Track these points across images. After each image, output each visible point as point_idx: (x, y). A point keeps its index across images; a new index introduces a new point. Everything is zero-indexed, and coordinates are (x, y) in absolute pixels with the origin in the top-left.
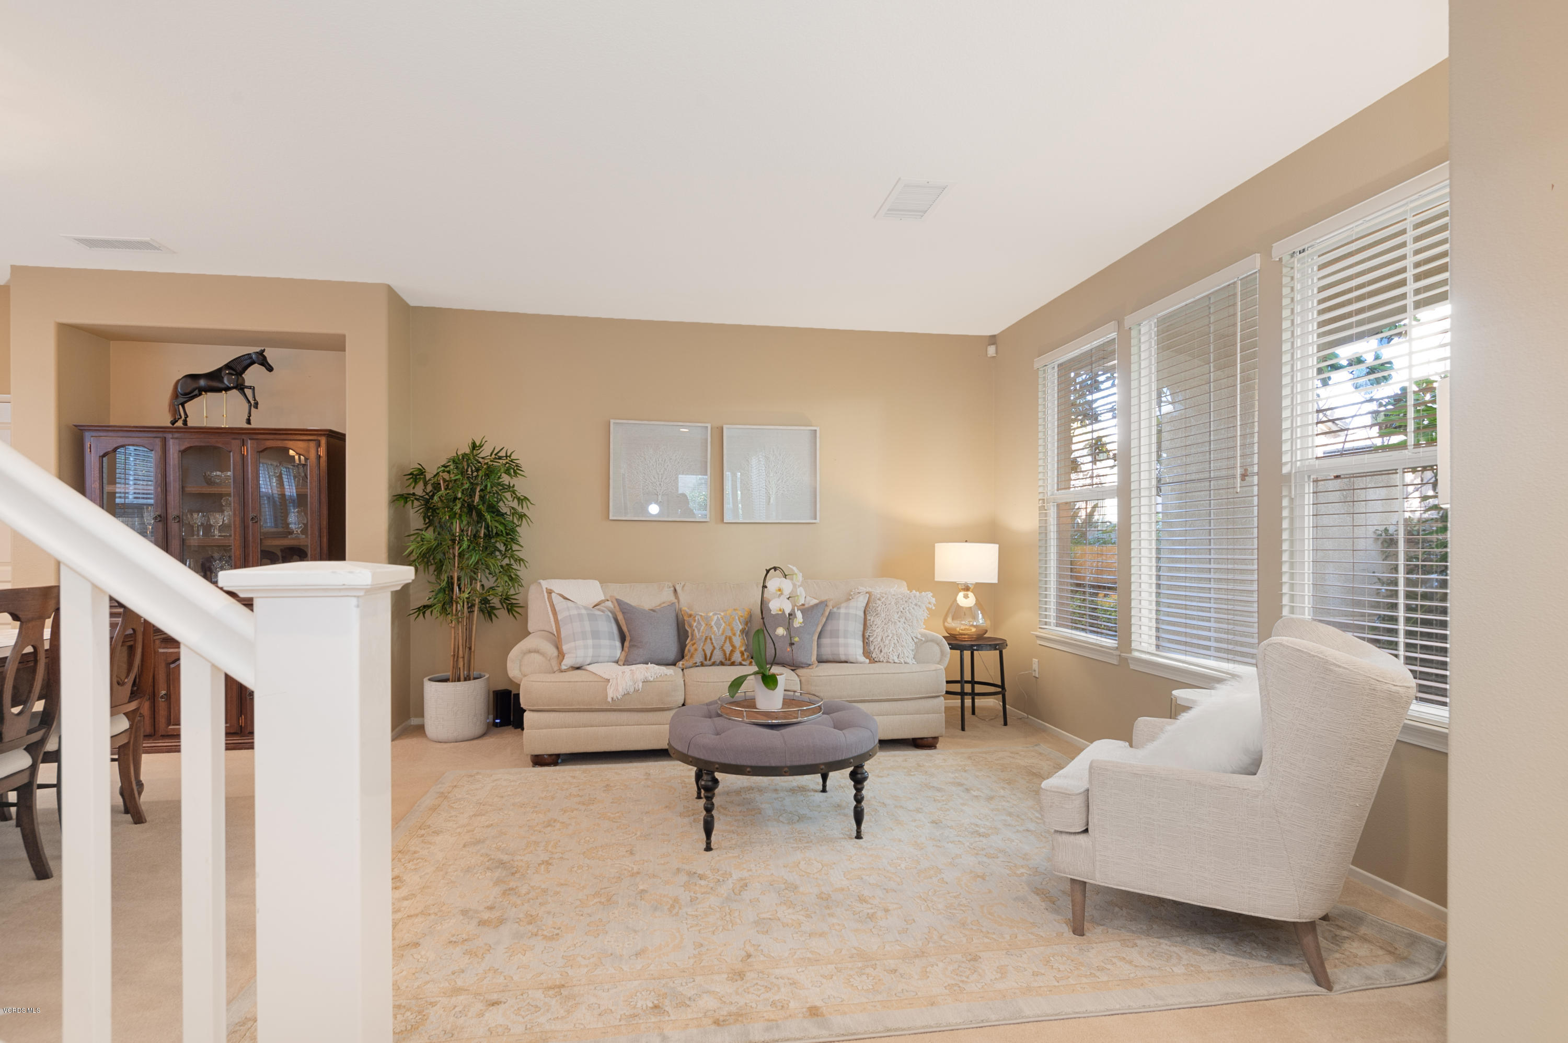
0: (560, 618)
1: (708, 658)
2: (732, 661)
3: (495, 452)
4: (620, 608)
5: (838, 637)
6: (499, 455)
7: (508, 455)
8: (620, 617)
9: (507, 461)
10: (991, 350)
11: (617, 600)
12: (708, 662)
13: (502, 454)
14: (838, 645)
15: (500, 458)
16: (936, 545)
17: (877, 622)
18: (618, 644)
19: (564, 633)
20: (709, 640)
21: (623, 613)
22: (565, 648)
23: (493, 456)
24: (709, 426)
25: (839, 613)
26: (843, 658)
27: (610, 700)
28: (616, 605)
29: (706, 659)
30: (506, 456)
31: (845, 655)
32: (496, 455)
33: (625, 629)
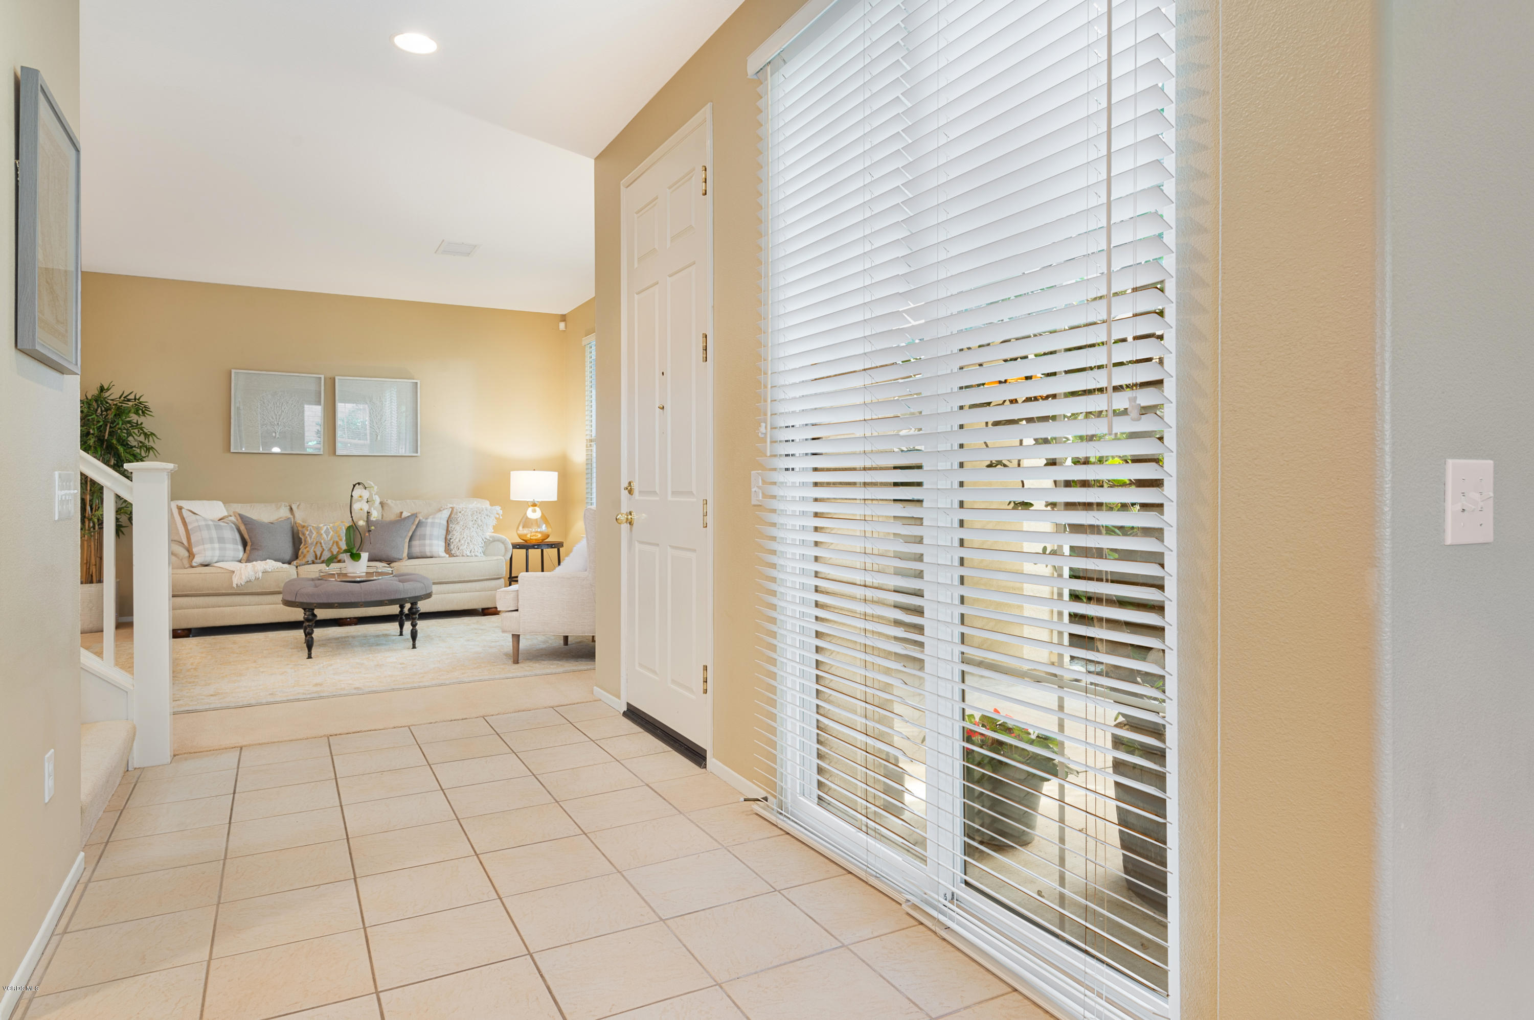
0: (189, 527)
1: (318, 557)
2: (339, 559)
3: (124, 396)
4: (242, 521)
5: (425, 540)
6: (128, 397)
7: (137, 398)
8: (242, 528)
9: (136, 403)
10: (562, 326)
11: (240, 515)
12: (318, 561)
13: (130, 397)
14: (424, 545)
15: (129, 400)
16: (512, 472)
17: (457, 529)
18: (241, 548)
19: (193, 539)
20: (319, 544)
21: (245, 525)
22: (195, 550)
23: (122, 398)
24: (322, 377)
25: (427, 522)
26: (428, 554)
27: (235, 585)
28: (239, 518)
29: (316, 559)
30: (135, 399)
31: (430, 552)
32: (125, 397)
33: (246, 536)
